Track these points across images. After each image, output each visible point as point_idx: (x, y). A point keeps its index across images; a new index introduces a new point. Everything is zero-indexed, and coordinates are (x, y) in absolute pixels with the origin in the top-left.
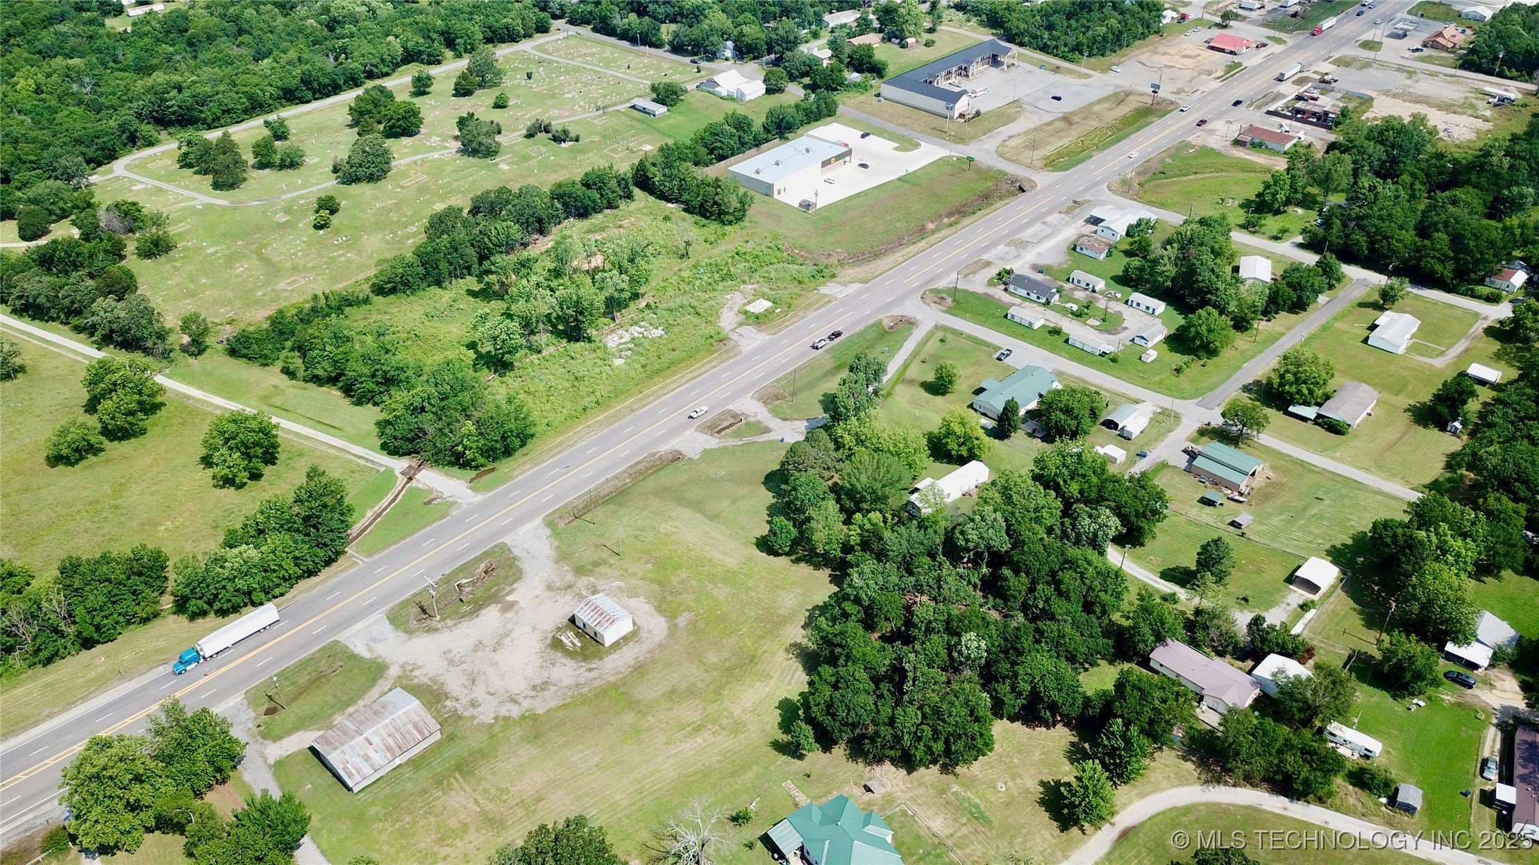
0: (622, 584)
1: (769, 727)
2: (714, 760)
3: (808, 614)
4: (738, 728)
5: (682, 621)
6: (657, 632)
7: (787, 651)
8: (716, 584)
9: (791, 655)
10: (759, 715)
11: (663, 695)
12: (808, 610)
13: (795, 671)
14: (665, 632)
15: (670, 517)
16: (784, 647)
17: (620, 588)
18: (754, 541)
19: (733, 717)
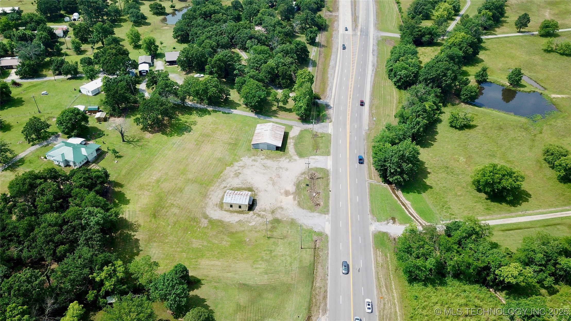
0: (251, 225)
1: (128, 192)
2: (143, 174)
3: (140, 248)
4: (141, 188)
5: (205, 222)
6: (212, 212)
7: (139, 226)
8: (203, 246)
9: (136, 223)
10: (136, 195)
11: (184, 189)
12: (142, 250)
13: (129, 217)
14: (207, 213)
15: (266, 273)
16: (142, 227)
17: (250, 222)
18: (203, 282)
19: (146, 190)
